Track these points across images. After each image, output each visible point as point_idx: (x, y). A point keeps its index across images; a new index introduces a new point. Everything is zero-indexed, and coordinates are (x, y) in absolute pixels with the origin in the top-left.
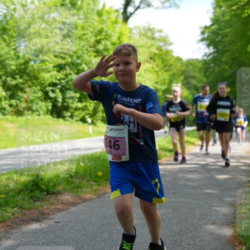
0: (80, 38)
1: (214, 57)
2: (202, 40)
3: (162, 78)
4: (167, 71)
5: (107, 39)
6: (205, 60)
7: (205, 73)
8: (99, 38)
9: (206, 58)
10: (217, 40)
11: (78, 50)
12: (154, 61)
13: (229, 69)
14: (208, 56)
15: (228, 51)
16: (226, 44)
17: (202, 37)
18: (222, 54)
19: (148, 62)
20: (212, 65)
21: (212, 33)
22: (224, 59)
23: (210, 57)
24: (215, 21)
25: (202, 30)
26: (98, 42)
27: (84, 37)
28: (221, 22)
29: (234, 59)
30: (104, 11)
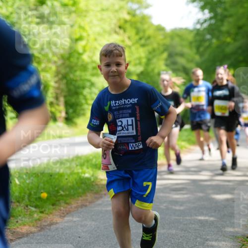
1: (210, 25)
3: (136, 56)
4: (143, 46)
6: (198, 30)
7: (198, 48)
9: (198, 26)
11: (11, 13)
12: (125, 31)
13: (232, 41)
14: (202, 24)
15: (231, 16)
16: (227, 5)
18: (222, 20)
19: (116, 32)
20: (208, 37)
22: (224, 28)
23: (205, 25)
29: (240, 28)
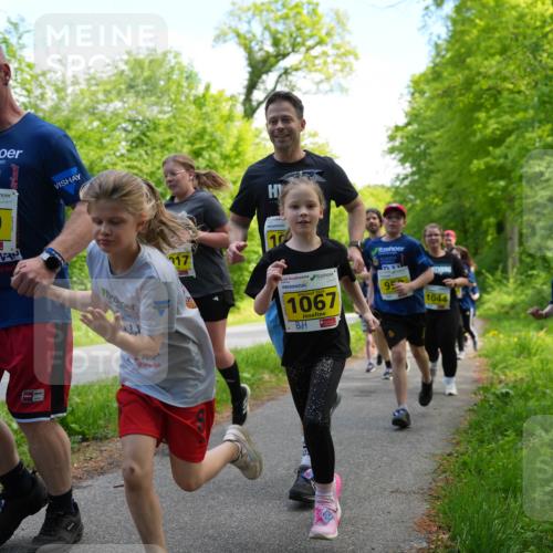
0: (163, 147)
1: (413, 182)
2: (392, 151)
5: (214, 149)
6: (397, 188)
8: (197, 146)
9: (398, 183)
10: (418, 150)
13: (440, 203)
14: (402, 181)
15: (438, 171)
16: (433, 157)
17: (390, 145)
18: (427, 176)
20: (412, 197)
21: (407, 138)
22: (430, 186)
23: (406, 182)
24: (414, 117)
25: (390, 133)
26: (197, 154)
27: (171, 145)
28: (425, 119)
29: (450, 186)
30: (207, 97)
